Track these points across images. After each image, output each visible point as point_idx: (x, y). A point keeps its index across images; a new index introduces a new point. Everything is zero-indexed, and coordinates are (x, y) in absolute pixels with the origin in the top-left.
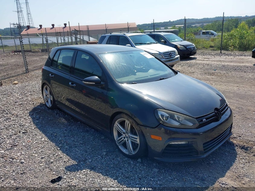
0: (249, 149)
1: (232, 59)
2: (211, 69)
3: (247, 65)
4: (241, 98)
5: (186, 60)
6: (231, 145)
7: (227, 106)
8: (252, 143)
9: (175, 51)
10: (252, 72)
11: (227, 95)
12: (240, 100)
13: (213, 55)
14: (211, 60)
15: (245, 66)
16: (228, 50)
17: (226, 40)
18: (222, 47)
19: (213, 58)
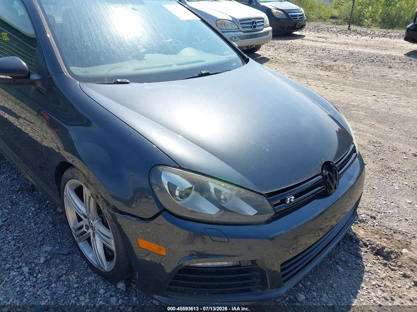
0: (393, 256)
1: (367, 41)
2: (327, 58)
3: (394, 53)
4: (379, 122)
5: (286, 40)
6: (352, 240)
7: (355, 152)
8: (400, 237)
9: (263, 18)
10: (403, 68)
11: (352, 112)
12: (377, 125)
13: (335, 32)
14: (330, 40)
15: (389, 56)
16: (361, 25)
17: (360, 7)
18: (352, 20)
19: (333, 38)
